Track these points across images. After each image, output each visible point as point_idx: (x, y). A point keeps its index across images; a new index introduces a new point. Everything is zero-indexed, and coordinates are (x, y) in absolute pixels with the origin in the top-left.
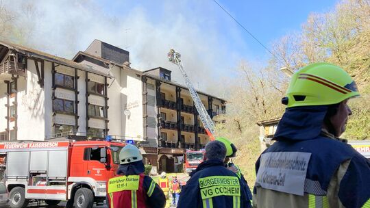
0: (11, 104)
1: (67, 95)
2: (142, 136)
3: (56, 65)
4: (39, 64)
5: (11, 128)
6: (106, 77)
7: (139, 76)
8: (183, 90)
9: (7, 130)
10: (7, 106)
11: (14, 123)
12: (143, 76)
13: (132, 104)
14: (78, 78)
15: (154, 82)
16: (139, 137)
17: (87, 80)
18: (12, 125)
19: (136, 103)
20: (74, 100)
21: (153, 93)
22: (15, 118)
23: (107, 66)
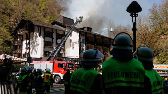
0: (28, 43)
1: (49, 39)
2: (78, 56)
3: (45, 28)
4: (39, 28)
5: (27, 52)
6: (64, 32)
7: (78, 31)
8: (97, 36)
9: (26, 53)
10: (26, 43)
11: (28, 50)
12: (79, 31)
13: (75, 43)
14: (54, 32)
15: (84, 34)
16: (77, 56)
17: (57, 33)
18: (28, 51)
19: (76, 42)
20: (52, 41)
21: (83, 38)
22: (29, 49)
23: (65, 27)
